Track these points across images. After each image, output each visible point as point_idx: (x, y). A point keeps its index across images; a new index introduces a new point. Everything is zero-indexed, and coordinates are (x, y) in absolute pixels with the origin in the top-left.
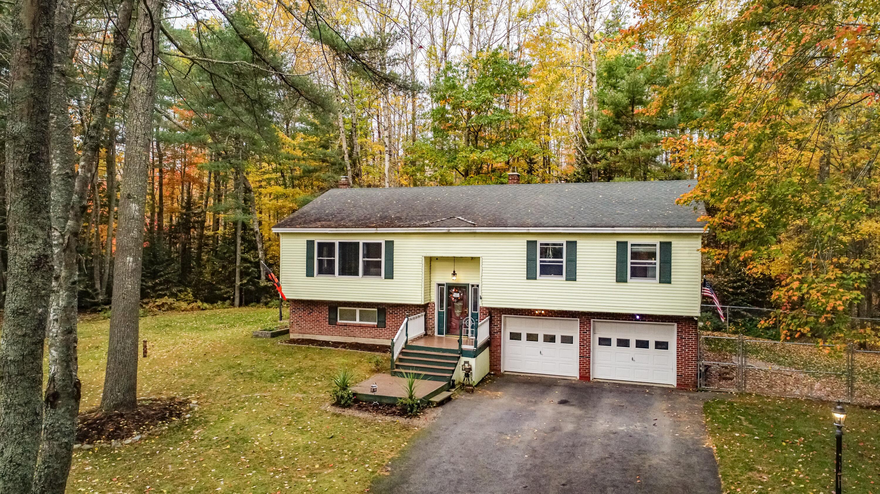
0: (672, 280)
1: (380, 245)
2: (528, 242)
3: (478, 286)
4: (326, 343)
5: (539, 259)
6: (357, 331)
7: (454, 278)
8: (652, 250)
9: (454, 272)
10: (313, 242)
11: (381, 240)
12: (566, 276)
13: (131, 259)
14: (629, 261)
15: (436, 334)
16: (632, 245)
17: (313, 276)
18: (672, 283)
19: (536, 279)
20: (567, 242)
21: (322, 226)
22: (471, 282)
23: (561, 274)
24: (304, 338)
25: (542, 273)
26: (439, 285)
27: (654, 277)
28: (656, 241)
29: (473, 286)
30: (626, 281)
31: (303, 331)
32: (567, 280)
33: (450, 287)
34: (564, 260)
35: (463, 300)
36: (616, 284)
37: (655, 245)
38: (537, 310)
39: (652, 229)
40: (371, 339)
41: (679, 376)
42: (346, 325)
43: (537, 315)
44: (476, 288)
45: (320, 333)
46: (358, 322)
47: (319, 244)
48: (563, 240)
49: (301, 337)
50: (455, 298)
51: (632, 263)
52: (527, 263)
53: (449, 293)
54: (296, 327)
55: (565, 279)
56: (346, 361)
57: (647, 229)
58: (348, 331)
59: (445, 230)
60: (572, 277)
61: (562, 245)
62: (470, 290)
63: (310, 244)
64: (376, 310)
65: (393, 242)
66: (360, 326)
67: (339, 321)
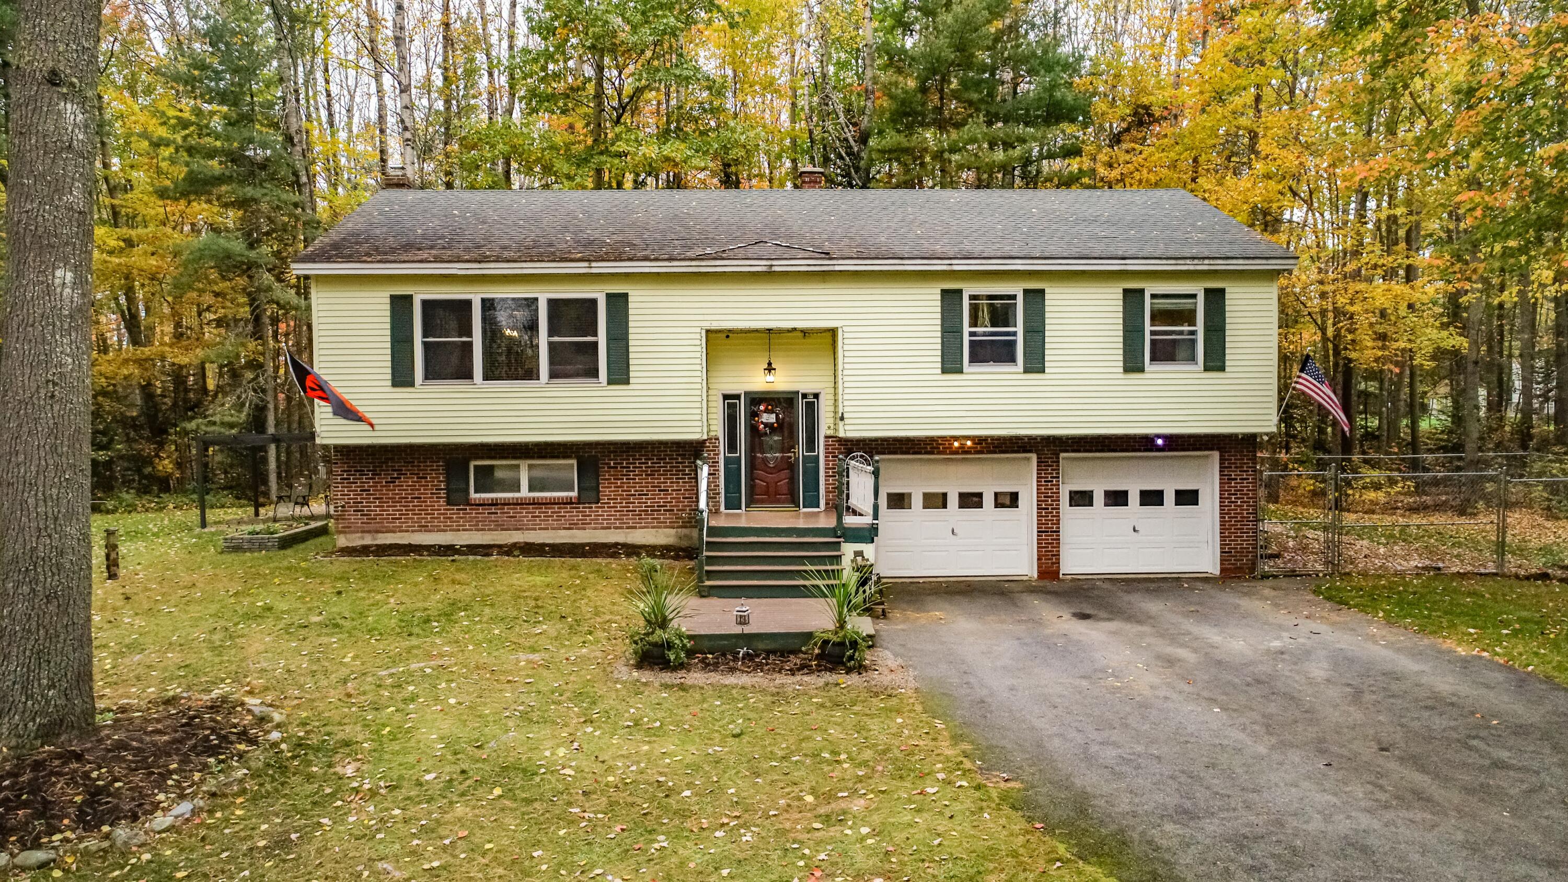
0: (1227, 363)
1: (592, 304)
2: (944, 292)
3: (816, 396)
4: (448, 550)
5: (967, 329)
6: (525, 515)
7: (770, 378)
8: (1189, 307)
9: (770, 364)
10: (409, 299)
11: (598, 293)
12: (1025, 363)
13: (69, 276)
14: (1148, 328)
15: (722, 508)
16: (1153, 296)
17: (412, 385)
18: (1227, 369)
19: (961, 371)
20: (1026, 291)
21: (438, 260)
22: (804, 388)
23: (1012, 359)
24: (379, 542)
25: (974, 359)
26: (726, 397)
27: (1192, 359)
28: (1197, 288)
29: (805, 396)
30: (1141, 370)
31: (372, 526)
32: (1026, 371)
33: (756, 400)
34: (1020, 329)
35: (785, 428)
36: (1122, 376)
37: (1194, 296)
38: (956, 438)
39: (1196, 262)
40: (563, 532)
41: (1226, 555)
42: (494, 503)
43: (956, 453)
44: (812, 402)
45: (424, 528)
46: (524, 492)
47: (426, 304)
48: (1016, 289)
49: (368, 540)
50: (766, 425)
51: (1153, 333)
52: (943, 337)
53: (753, 415)
54: (354, 518)
55: (1022, 370)
56: (549, 579)
57: (1188, 262)
58: (500, 516)
59: (760, 266)
60: (1036, 364)
61: (1014, 297)
62: (801, 405)
63: (401, 305)
64: (574, 462)
65: (625, 296)
66: (535, 503)
67: (473, 495)
